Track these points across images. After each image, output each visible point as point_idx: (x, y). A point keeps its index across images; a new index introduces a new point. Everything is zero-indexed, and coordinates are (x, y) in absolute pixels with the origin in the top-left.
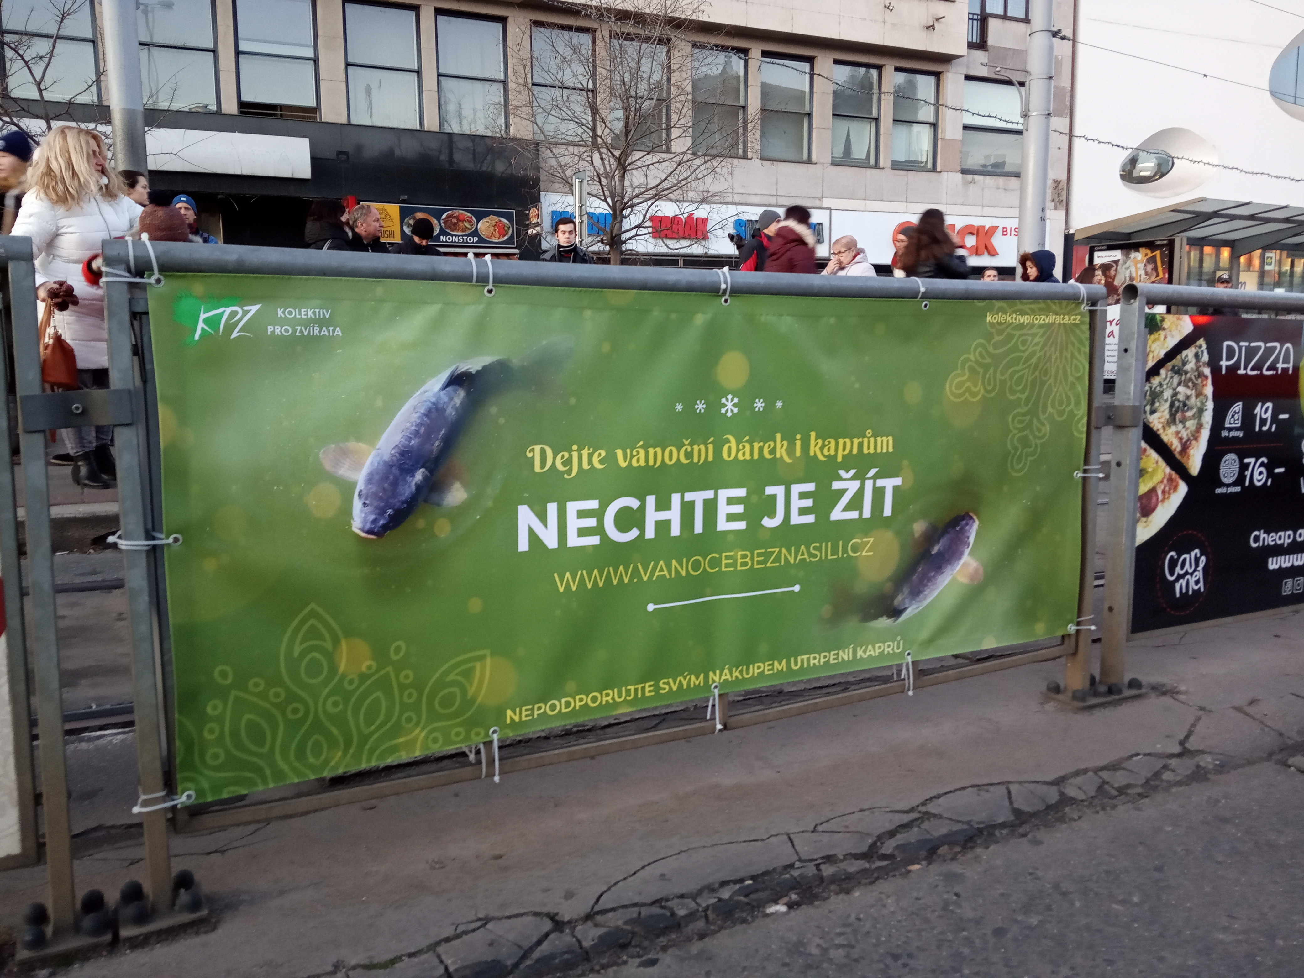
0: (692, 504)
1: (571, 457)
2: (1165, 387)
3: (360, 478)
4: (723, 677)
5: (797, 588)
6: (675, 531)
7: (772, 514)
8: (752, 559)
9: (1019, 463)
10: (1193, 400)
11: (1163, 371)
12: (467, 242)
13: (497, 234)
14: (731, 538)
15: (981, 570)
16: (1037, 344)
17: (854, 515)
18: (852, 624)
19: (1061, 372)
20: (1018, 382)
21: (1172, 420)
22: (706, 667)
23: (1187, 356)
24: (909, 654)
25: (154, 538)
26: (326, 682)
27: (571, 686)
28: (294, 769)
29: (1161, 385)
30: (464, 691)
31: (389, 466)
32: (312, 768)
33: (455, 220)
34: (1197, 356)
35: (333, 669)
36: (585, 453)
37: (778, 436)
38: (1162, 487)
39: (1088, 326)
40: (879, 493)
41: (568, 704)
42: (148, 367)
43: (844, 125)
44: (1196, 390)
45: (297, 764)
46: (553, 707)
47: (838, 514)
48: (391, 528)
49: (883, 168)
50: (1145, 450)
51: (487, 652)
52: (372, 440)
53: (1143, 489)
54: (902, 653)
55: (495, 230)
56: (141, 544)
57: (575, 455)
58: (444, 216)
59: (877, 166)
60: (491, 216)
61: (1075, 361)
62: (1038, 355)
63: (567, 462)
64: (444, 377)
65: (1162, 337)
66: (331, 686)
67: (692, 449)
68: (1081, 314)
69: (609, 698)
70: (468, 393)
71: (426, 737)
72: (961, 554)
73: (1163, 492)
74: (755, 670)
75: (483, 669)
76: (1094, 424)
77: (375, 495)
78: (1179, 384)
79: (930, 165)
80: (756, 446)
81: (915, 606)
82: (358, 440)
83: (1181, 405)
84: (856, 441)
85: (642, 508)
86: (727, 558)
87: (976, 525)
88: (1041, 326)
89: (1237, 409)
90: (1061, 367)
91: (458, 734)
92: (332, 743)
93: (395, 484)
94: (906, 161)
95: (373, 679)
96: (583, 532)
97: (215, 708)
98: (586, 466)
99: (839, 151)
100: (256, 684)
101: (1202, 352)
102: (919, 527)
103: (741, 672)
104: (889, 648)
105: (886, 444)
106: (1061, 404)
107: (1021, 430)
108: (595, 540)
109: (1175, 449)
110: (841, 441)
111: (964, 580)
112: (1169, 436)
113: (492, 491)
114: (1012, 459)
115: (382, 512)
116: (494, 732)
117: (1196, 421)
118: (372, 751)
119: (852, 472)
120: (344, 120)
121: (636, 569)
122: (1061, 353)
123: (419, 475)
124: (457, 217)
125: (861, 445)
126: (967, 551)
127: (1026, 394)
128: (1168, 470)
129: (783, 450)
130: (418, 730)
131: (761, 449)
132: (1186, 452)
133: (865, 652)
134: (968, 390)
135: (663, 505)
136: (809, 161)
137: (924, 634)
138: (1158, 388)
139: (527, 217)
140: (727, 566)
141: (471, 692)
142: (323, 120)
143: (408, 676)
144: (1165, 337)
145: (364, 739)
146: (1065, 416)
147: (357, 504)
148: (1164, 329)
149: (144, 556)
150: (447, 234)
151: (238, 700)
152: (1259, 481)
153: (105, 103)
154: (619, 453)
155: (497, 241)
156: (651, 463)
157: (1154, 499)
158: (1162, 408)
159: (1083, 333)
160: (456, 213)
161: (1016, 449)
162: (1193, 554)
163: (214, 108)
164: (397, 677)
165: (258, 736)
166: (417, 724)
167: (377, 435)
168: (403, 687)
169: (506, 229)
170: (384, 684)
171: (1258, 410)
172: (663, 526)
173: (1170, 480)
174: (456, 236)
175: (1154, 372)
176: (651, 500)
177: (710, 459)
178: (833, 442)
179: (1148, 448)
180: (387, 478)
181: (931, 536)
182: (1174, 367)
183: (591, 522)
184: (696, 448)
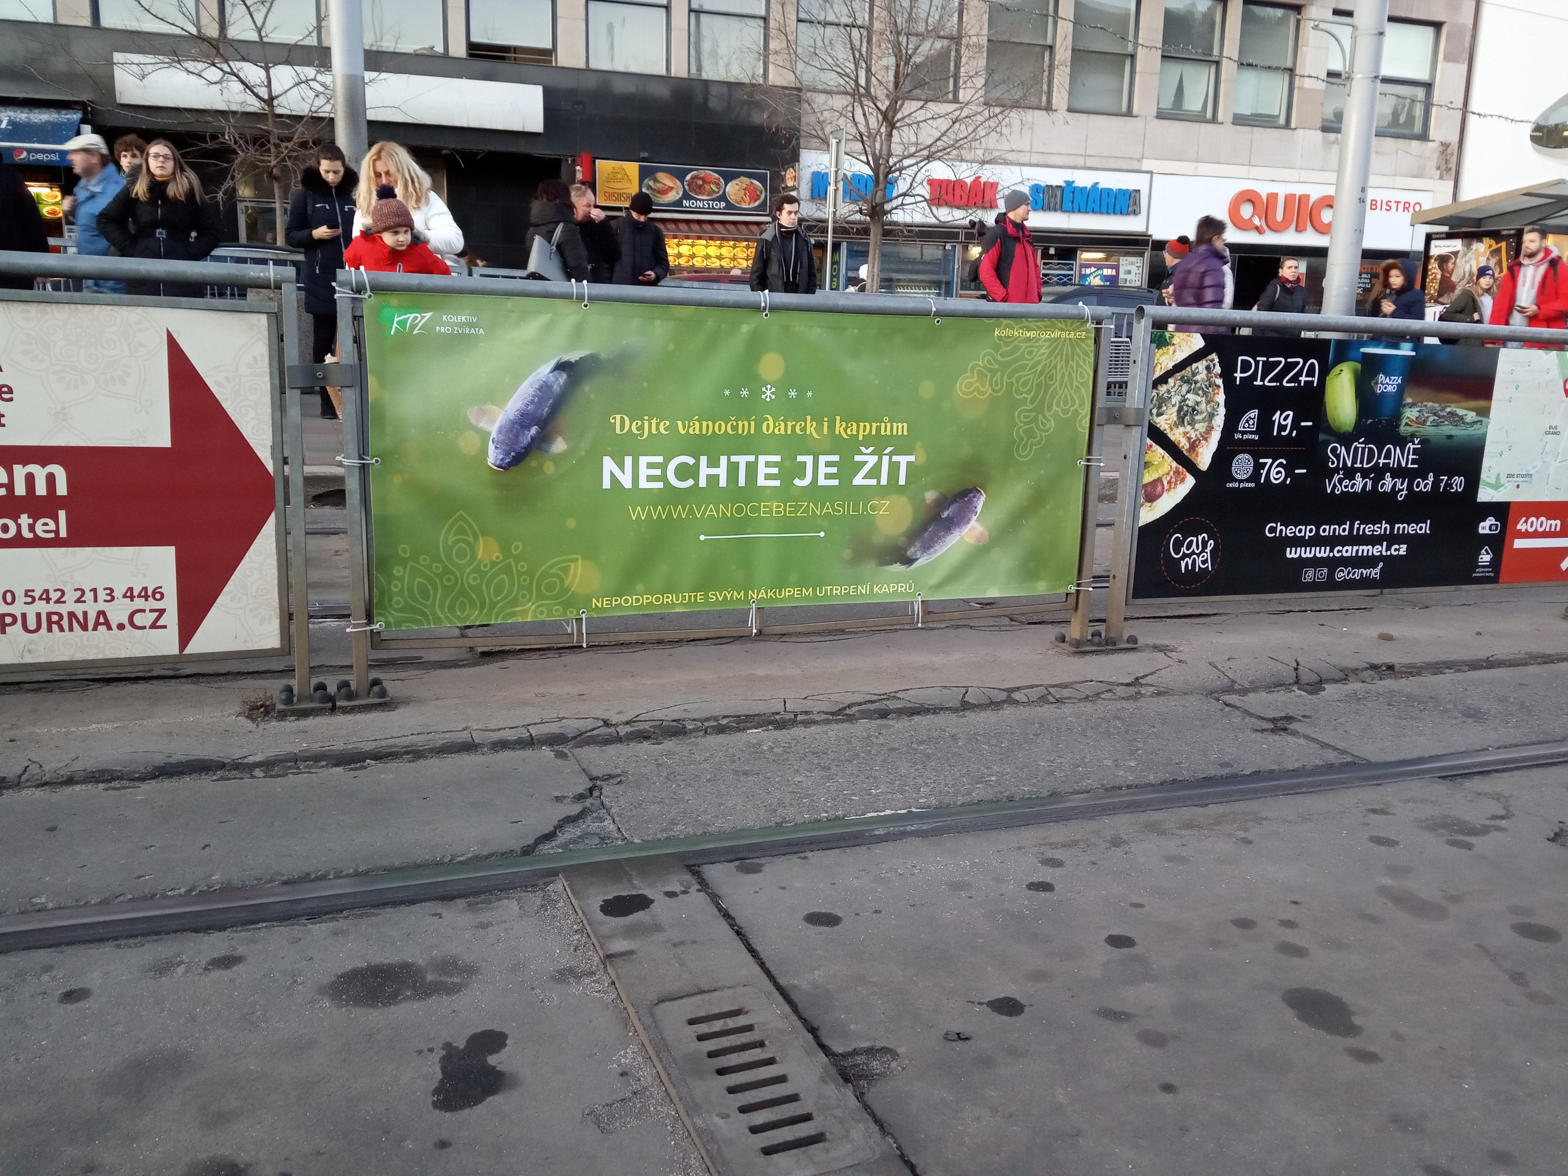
0: (737, 464)
1: (643, 424)
2: (1173, 393)
3: (493, 430)
4: (760, 596)
5: (822, 534)
6: (723, 483)
7: (802, 476)
8: (785, 510)
9: (1023, 450)
10: (1203, 406)
11: (1171, 381)
12: (713, 208)
13: (747, 199)
14: (768, 491)
15: (987, 534)
16: (1043, 354)
17: (873, 482)
18: (870, 567)
19: (1066, 378)
20: (1025, 384)
21: (1181, 421)
22: (747, 586)
23: (1197, 368)
24: (919, 595)
25: (364, 459)
26: (469, 564)
27: (640, 587)
28: (447, 617)
29: (1169, 391)
30: (562, 581)
31: (513, 423)
32: (458, 618)
33: (700, 182)
34: (1208, 368)
35: (474, 556)
36: (654, 422)
37: (809, 418)
38: (1169, 478)
39: (1093, 341)
40: (894, 468)
41: (637, 600)
42: (363, 351)
43: (1175, 70)
44: (1207, 397)
45: (449, 615)
46: (626, 601)
47: (858, 480)
48: (513, 465)
49: (1222, 123)
50: (1151, 446)
51: (579, 556)
52: (502, 404)
53: (1148, 478)
54: (913, 594)
55: (745, 194)
56: (356, 462)
57: (646, 423)
58: (688, 177)
59: (1214, 120)
60: (742, 178)
61: (1080, 369)
62: (1043, 363)
63: (641, 428)
64: (552, 364)
65: (1171, 352)
66: (472, 567)
67: (738, 424)
68: (1087, 331)
69: (669, 600)
70: (569, 376)
71: (535, 610)
72: (969, 520)
73: (1169, 482)
74: (786, 593)
75: (576, 568)
76: (1096, 421)
77: (502, 442)
78: (1188, 392)
79: (1282, 121)
80: (790, 424)
81: (925, 558)
82: (493, 404)
83: (1190, 409)
84: (874, 425)
85: (697, 464)
86: (764, 507)
87: (983, 498)
88: (1047, 340)
89: (1252, 416)
90: (1066, 374)
91: (557, 610)
92: (473, 605)
93: (517, 436)
94: (1252, 115)
95: (500, 566)
96: (650, 478)
97: (398, 571)
98: (654, 431)
99: (1168, 103)
100: (424, 559)
101: (1214, 365)
102: (930, 496)
103: (775, 593)
104: (902, 588)
105: (901, 429)
106: (1065, 404)
107: (1026, 424)
108: (660, 485)
109: (1183, 447)
110: (862, 424)
111: (970, 540)
112: (1177, 436)
113: (584, 445)
114: (1018, 447)
115: (507, 454)
116: (583, 612)
117: (1206, 424)
118: (498, 614)
119: (871, 449)
120: (582, 65)
121: (691, 508)
122: (1067, 362)
123: (534, 430)
124: (702, 179)
125: (878, 429)
126: (974, 518)
127: (1033, 393)
128: (1174, 464)
129: (812, 429)
130: (530, 604)
131: (793, 427)
132: (1194, 450)
133: (880, 589)
134: (977, 389)
135: (713, 463)
136: (1129, 114)
137: (934, 580)
138: (1166, 395)
139: (783, 179)
140: (764, 512)
141: (567, 583)
142: (559, 65)
143: (524, 566)
144: (1174, 352)
145: (493, 605)
146: (1070, 414)
147: (491, 447)
148: (1174, 345)
149: (357, 470)
150: (690, 198)
151: (412, 567)
152: (1276, 479)
153: (325, 44)
154: (680, 423)
155: (747, 207)
156: (704, 432)
157: (1159, 488)
158: (1169, 412)
159: (1089, 346)
160: (702, 174)
161: (1022, 439)
162: (1200, 538)
163: (440, 49)
164: (516, 566)
165: (425, 595)
166: (530, 600)
167: (505, 402)
168: (520, 574)
169: (758, 193)
170: (507, 570)
171: (1276, 416)
172: (713, 479)
173: (1177, 472)
174: (700, 200)
175: (1163, 379)
176: (704, 460)
177: (752, 432)
178: (855, 425)
179: (1154, 444)
180: (512, 431)
181: (942, 503)
182: (1183, 377)
183: (658, 472)
184: (740, 423)
